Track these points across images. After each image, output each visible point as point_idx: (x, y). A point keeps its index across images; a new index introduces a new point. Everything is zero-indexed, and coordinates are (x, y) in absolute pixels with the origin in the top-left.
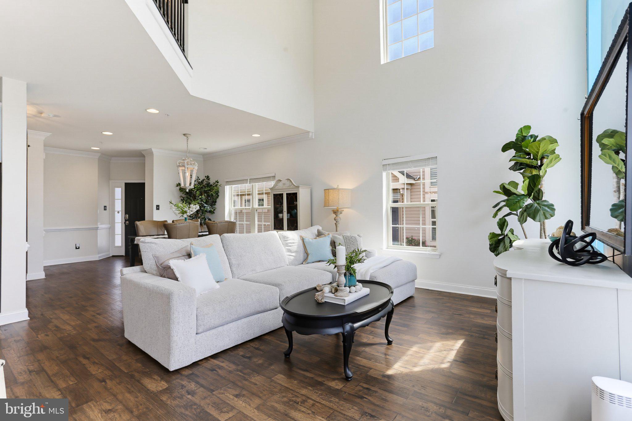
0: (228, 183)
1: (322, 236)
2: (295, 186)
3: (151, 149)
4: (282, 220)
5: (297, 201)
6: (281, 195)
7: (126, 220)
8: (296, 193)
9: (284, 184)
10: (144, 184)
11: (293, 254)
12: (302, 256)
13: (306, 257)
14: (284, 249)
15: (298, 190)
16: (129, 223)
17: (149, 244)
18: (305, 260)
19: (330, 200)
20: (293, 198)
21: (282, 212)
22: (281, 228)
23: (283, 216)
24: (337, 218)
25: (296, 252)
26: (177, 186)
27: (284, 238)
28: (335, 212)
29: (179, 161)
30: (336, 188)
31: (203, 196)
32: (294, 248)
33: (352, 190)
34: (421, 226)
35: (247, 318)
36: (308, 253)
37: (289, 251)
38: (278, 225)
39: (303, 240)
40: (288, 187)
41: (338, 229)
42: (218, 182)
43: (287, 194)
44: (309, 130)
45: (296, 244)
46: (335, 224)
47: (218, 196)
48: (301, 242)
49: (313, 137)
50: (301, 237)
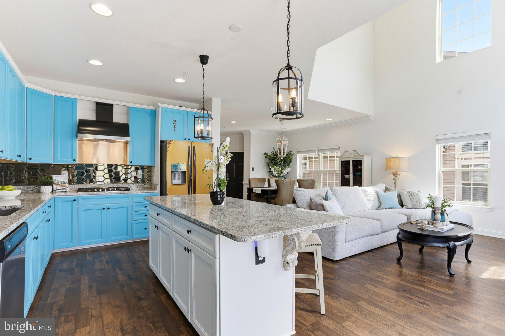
0: (299, 152)
1: (390, 191)
2: (360, 155)
3: (249, 130)
4: (348, 179)
5: (361, 166)
6: (348, 162)
7: (227, 177)
8: (361, 160)
9: (351, 154)
10: (243, 153)
11: (371, 202)
12: (377, 204)
13: (379, 205)
14: (365, 199)
15: (363, 158)
16: (229, 179)
17: (300, 191)
18: (379, 207)
19: (391, 165)
20: (358, 164)
21: (348, 173)
22: (348, 185)
23: (349, 176)
24: (395, 179)
25: (373, 201)
26: (264, 155)
27: (364, 191)
28: (395, 174)
29: (277, 138)
30: (395, 157)
31: (282, 162)
32: (372, 198)
33: (409, 158)
34: (472, 186)
35: (366, 237)
36: (381, 202)
37: (369, 200)
38: (345, 183)
39: (377, 193)
40: (354, 156)
41: (397, 186)
42: (291, 152)
43: (353, 161)
44: (370, 114)
45: (373, 196)
46: (394, 183)
47: (291, 161)
48: (376, 195)
49: (373, 120)
50: (375, 191)
